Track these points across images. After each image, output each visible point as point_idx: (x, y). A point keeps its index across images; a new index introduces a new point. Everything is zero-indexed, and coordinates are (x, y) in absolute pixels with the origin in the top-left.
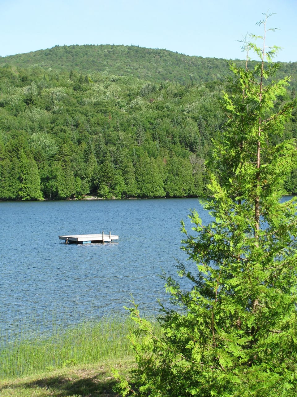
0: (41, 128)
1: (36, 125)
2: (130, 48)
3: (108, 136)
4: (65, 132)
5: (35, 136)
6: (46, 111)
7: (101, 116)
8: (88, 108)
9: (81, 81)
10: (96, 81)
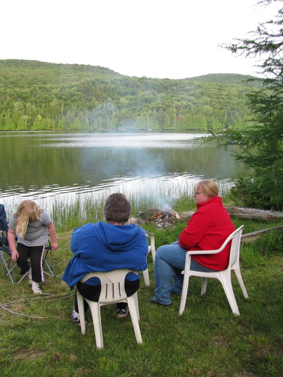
0: (207, 104)
1: (205, 102)
2: (237, 75)
3: (232, 107)
4: (216, 105)
5: (205, 107)
6: (208, 98)
7: (228, 100)
8: (224, 97)
9: (220, 86)
10: (225, 87)
